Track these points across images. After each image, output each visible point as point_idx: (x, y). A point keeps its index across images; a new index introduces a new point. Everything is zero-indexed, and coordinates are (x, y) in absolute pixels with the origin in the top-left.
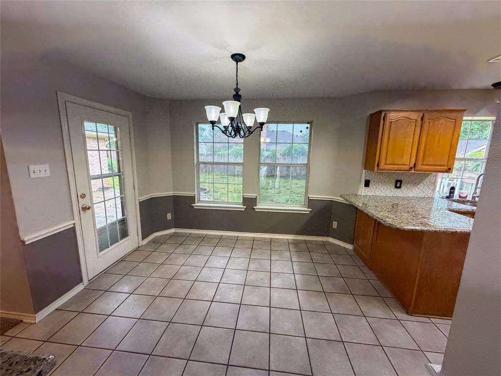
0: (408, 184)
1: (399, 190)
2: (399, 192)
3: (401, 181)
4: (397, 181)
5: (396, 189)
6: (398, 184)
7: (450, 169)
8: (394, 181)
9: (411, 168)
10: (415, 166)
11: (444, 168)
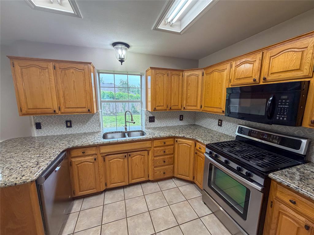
0: (78, 123)
1: (71, 129)
2: (71, 131)
3: (70, 122)
4: (67, 122)
5: (68, 128)
6: (69, 124)
7: (89, 110)
8: (64, 121)
9: (55, 111)
10: (60, 109)
11: (85, 110)
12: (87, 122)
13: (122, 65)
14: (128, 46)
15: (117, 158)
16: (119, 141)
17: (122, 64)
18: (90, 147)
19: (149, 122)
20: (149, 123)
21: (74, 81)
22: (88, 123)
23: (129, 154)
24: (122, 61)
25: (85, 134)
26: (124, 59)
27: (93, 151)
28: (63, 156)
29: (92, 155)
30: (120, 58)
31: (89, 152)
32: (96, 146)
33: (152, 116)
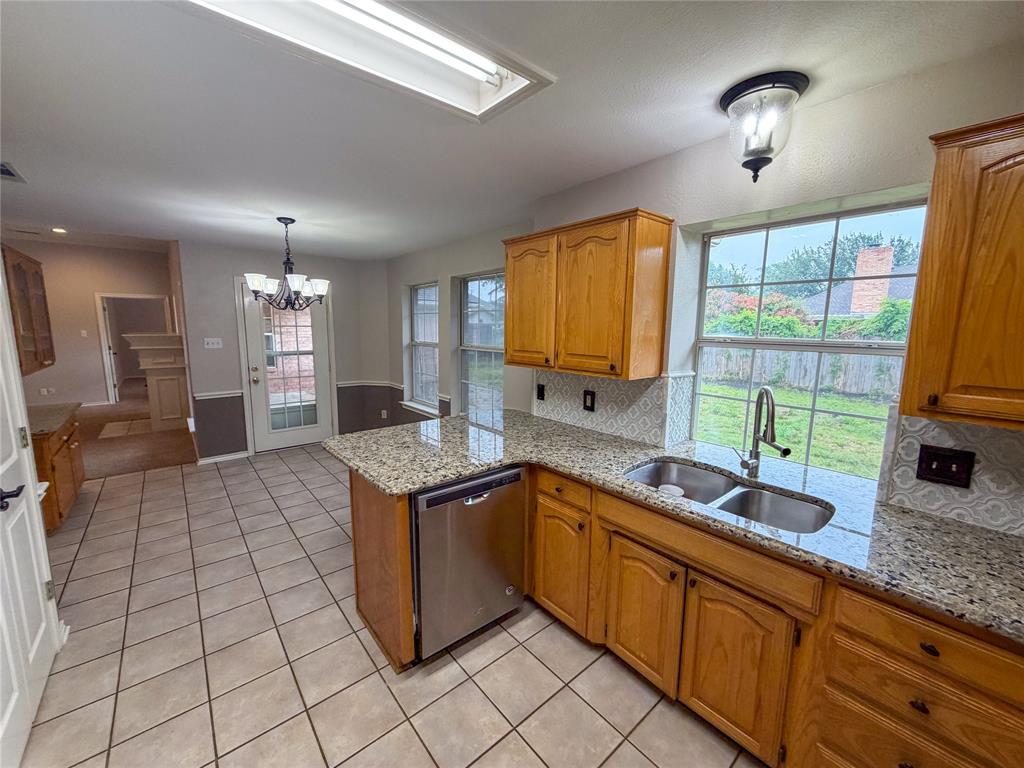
0: (608, 403)
1: (590, 414)
2: (592, 421)
3: (593, 395)
4: (586, 393)
5: (588, 412)
6: (589, 401)
7: (613, 367)
8: (582, 392)
9: (547, 361)
10: (557, 356)
11: (604, 365)
12: (629, 406)
13: (755, 181)
14: (795, 81)
15: (645, 563)
16: (652, 501)
17: (755, 178)
18: (578, 481)
19: (919, 476)
20: (915, 481)
21: (590, 277)
22: (631, 409)
23: (693, 575)
24: (757, 162)
25: (617, 439)
26: (769, 149)
27: (579, 497)
28: (508, 476)
29: (581, 510)
30: (746, 155)
31: (573, 495)
32: (591, 487)
33: (948, 443)
